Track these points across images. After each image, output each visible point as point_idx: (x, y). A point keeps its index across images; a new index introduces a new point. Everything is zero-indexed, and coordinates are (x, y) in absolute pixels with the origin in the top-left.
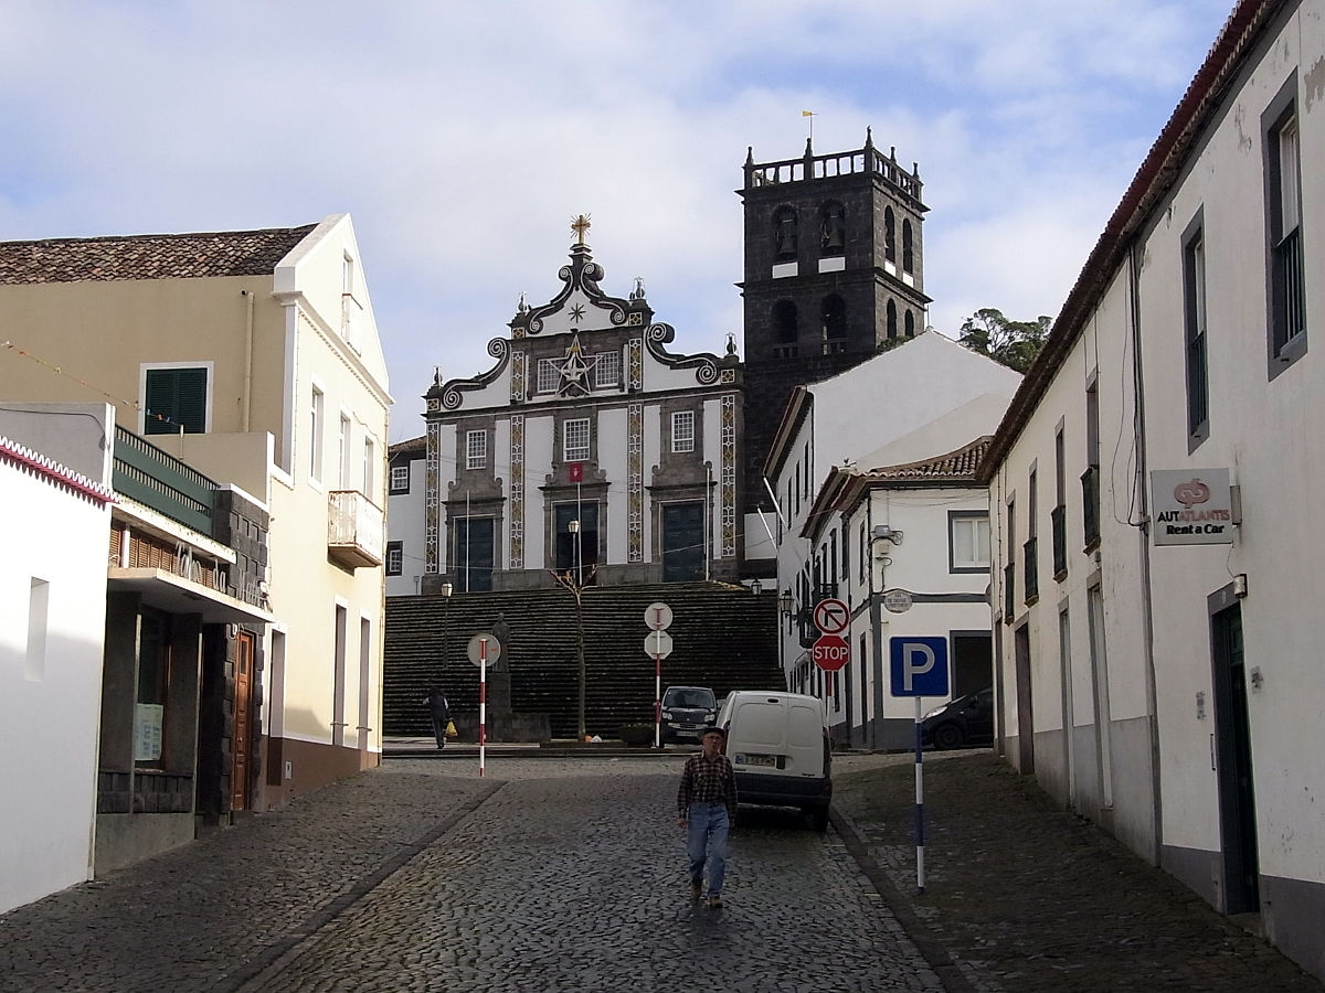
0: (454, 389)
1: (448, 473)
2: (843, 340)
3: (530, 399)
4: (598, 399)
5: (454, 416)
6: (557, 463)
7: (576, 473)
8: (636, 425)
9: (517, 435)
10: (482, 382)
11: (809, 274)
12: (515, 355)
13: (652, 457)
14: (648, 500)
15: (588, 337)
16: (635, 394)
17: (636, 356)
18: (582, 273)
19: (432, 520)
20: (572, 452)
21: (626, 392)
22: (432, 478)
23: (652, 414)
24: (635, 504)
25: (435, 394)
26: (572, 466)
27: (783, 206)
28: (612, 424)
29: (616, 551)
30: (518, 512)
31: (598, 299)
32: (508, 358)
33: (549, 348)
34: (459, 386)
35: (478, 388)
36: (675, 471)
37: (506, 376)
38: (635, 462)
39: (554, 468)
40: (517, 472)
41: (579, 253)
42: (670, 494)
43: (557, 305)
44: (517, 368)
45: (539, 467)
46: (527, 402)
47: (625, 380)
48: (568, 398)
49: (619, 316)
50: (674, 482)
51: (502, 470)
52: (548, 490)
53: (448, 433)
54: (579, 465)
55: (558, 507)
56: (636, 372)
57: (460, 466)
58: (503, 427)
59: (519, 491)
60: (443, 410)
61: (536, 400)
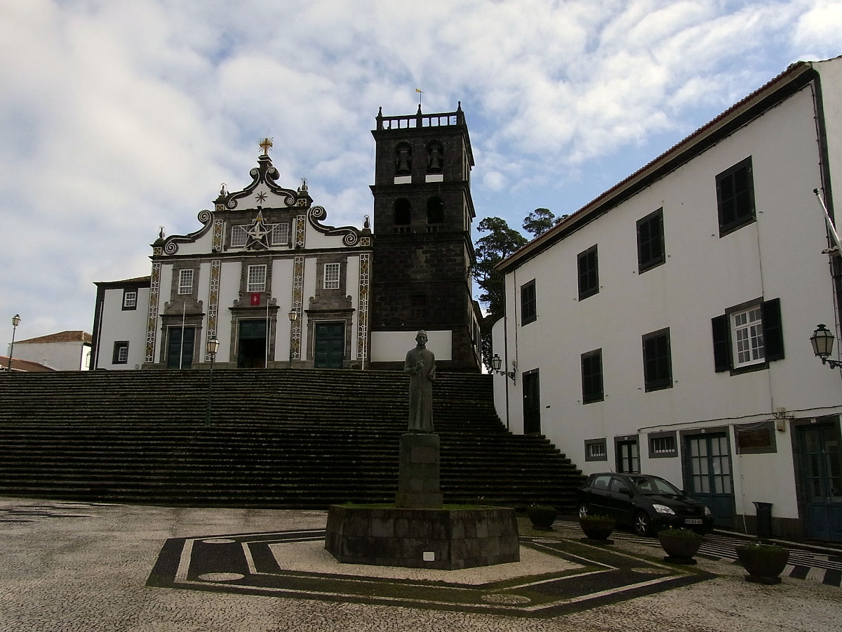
0: (173, 241)
1: (165, 296)
2: (440, 225)
3: (225, 250)
4: (274, 252)
5: (172, 258)
6: (242, 293)
7: (255, 300)
8: (299, 270)
9: (216, 273)
10: (192, 238)
11: (419, 184)
12: (217, 222)
13: (310, 291)
14: (305, 319)
15: (268, 212)
16: (299, 250)
17: (301, 226)
18: (265, 173)
19: (151, 326)
20: (254, 286)
21: (293, 249)
22: (154, 299)
23: (311, 264)
24: (295, 323)
25: (159, 244)
26: (252, 295)
27: (401, 143)
28: (283, 270)
29: (281, 353)
30: (213, 324)
31: (276, 190)
32: (212, 223)
33: (241, 218)
34: (177, 240)
35: (189, 242)
36: (325, 301)
37: (209, 236)
38: (297, 294)
39: (240, 295)
40: (214, 297)
41: (265, 161)
42: (322, 316)
43: (247, 192)
44: (218, 230)
45: (229, 294)
46: (223, 252)
47: (293, 242)
48: (252, 250)
49: (290, 201)
50: (325, 308)
51: (203, 295)
52: (235, 310)
53: (167, 270)
54: (258, 295)
55: (241, 322)
56: (301, 236)
57: (174, 292)
58: (205, 269)
59: (214, 309)
60: (164, 254)
61: (229, 251)
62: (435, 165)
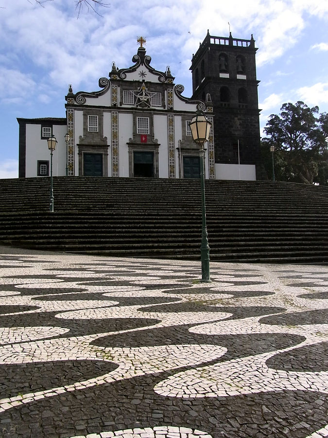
0: (82, 96)
1: (79, 132)
2: (246, 104)
3: (121, 105)
4: (155, 110)
5: (82, 107)
7: (144, 139)
8: (171, 123)
9: (115, 120)
10: (96, 95)
11: (233, 79)
12: (113, 86)
13: (178, 136)
14: (177, 153)
15: (149, 84)
16: (171, 110)
17: (170, 95)
18: (141, 58)
19: (70, 152)
20: (143, 130)
21: (166, 109)
22: (71, 133)
23: (178, 120)
24: (171, 154)
25: (70, 96)
26: (142, 136)
27: (223, 53)
28: (160, 122)
29: (163, 173)
30: (115, 152)
31: (152, 71)
32: (109, 87)
33: (130, 86)
34: (85, 95)
35: (94, 97)
36: (188, 143)
37: (108, 95)
38: (171, 138)
39: (134, 135)
40: (115, 135)
41: (142, 52)
42: (186, 152)
43: (132, 70)
44: (114, 92)
45: (126, 132)
46: (119, 106)
47: (166, 104)
48: (139, 107)
49: (163, 79)
50: (188, 147)
51: (107, 133)
52: (130, 144)
53: (79, 115)
54: (146, 136)
55: (135, 152)
56: (171, 102)
57: (85, 129)
58: (107, 117)
59: (115, 143)
60: (75, 103)
61: (123, 106)
62: (241, 70)
